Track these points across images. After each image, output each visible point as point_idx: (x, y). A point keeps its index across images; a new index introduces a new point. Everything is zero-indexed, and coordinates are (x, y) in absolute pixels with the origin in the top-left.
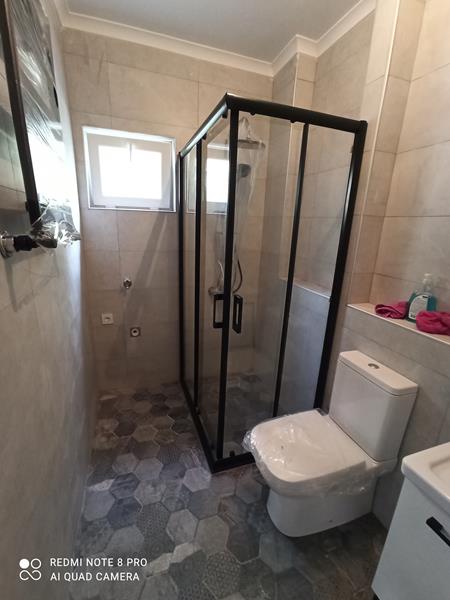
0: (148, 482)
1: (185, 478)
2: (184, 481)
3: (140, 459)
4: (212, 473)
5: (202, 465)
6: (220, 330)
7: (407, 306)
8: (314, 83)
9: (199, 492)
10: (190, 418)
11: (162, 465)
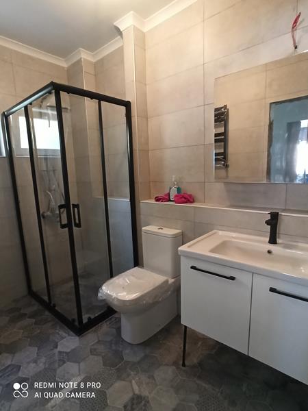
0: (29, 363)
1: (59, 347)
2: (59, 348)
3: (14, 353)
4: (79, 336)
5: (69, 335)
6: (67, 229)
7: (169, 194)
8: (95, 75)
9: (73, 350)
10: (47, 313)
11: (36, 348)
